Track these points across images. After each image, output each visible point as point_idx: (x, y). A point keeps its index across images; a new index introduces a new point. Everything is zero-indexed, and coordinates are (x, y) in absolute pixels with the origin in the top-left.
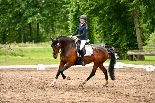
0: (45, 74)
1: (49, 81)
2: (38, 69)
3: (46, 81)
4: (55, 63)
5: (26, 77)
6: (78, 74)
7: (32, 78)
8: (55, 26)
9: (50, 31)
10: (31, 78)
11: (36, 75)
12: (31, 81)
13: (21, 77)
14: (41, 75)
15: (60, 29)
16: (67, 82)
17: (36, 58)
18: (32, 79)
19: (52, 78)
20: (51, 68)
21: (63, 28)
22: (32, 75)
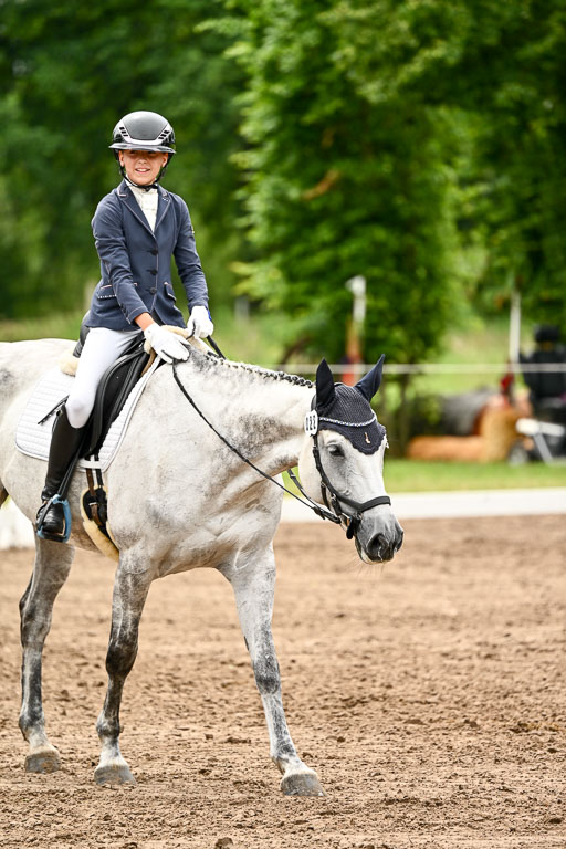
3: (84, 641)
6: (333, 576)
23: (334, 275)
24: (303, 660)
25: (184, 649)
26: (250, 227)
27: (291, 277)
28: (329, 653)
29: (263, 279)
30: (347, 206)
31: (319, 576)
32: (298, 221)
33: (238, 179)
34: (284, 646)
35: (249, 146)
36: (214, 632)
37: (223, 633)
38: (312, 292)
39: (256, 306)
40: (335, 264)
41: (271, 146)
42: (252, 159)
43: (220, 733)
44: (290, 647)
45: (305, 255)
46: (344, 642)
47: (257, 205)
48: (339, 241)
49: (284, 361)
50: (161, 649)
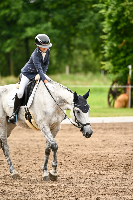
0: (62, 137)
1: (72, 151)
3: (66, 151)
5: (26, 143)
6: (124, 136)
7: (39, 143)
8: (73, 46)
10: (36, 144)
13: (17, 142)
16: (107, 151)
18: (40, 146)
19: (76, 143)
21: (87, 49)
22: (37, 139)
23: (124, 64)
24: (117, 155)
25: (89, 152)
26: (105, 53)
27: (114, 65)
28: (123, 154)
29: (108, 65)
30: (128, 48)
31: (121, 135)
32: (116, 52)
33: (102, 42)
34: (112, 152)
35: (104, 34)
36: (96, 148)
37: (98, 149)
38: (119, 68)
39: (106, 72)
40: (125, 62)
41: (110, 34)
42: (105, 37)
44: (114, 152)
45: (117, 60)
47: (106, 48)
48: (125, 57)
49: (113, 85)
50: (84, 152)
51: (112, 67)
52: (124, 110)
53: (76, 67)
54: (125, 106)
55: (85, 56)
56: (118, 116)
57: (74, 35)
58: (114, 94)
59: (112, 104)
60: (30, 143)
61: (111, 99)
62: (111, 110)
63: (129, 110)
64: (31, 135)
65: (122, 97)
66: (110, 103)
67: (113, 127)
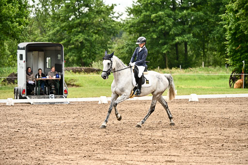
0: (199, 107)
1: (206, 115)
2: (190, 100)
3: (202, 115)
4: (210, 92)
5: (176, 110)
8: (207, 49)
9: (201, 54)
10: (183, 111)
11: (188, 108)
12: (183, 115)
14: (194, 108)
15: (213, 51)
16: (228, 116)
17: (186, 87)
18: (185, 113)
19: (208, 111)
20: (206, 99)
21: (216, 51)
22: (184, 108)
23: (240, 60)
24: (235, 118)
25: (217, 116)
26: (227, 53)
27: (233, 61)
30: (242, 50)
31: (238, 106)
32: (234, 52)
33: (225, 46)
34: (232, 116)
35: (227, 41)
37: (223, 114)
38: (237, 63)
39: (228, 65)
40: (240, 59)
41: (230, 41)
42: (228, 42)
43: (222, 129)
45: (235, 57)
46: (241, 115)
47: (228, 50)
48: (241, 55)
49: (232, 73)
50: (213, 116)
51: (232, 62)
52: (240, 89)
53: (209, 62)
54: (241, 87)
55: (215, 55)
56: (236, 93)
57: (207, 42)
58: (233, 79)
59: (232, 86)
60: (179, 111)
61: (231, 83)
62: (231, 89)
63: (243, 90)
64: (180, 105)
65: (238, 81)
66: (230, 86)
67: (233, 100)
